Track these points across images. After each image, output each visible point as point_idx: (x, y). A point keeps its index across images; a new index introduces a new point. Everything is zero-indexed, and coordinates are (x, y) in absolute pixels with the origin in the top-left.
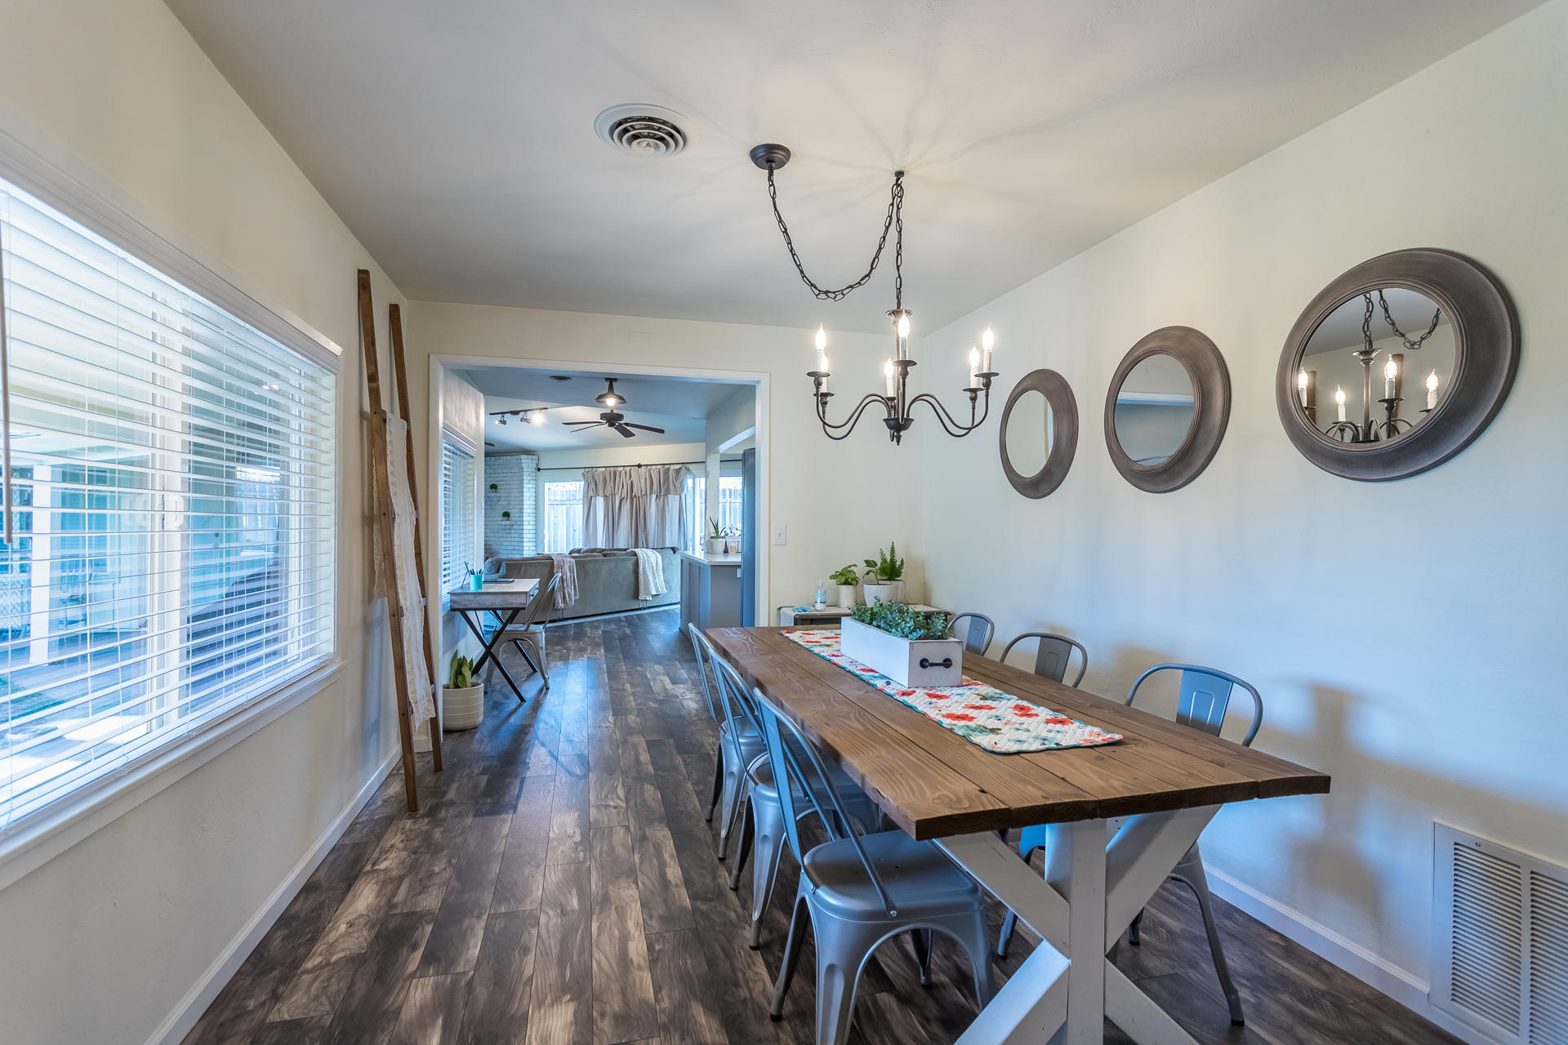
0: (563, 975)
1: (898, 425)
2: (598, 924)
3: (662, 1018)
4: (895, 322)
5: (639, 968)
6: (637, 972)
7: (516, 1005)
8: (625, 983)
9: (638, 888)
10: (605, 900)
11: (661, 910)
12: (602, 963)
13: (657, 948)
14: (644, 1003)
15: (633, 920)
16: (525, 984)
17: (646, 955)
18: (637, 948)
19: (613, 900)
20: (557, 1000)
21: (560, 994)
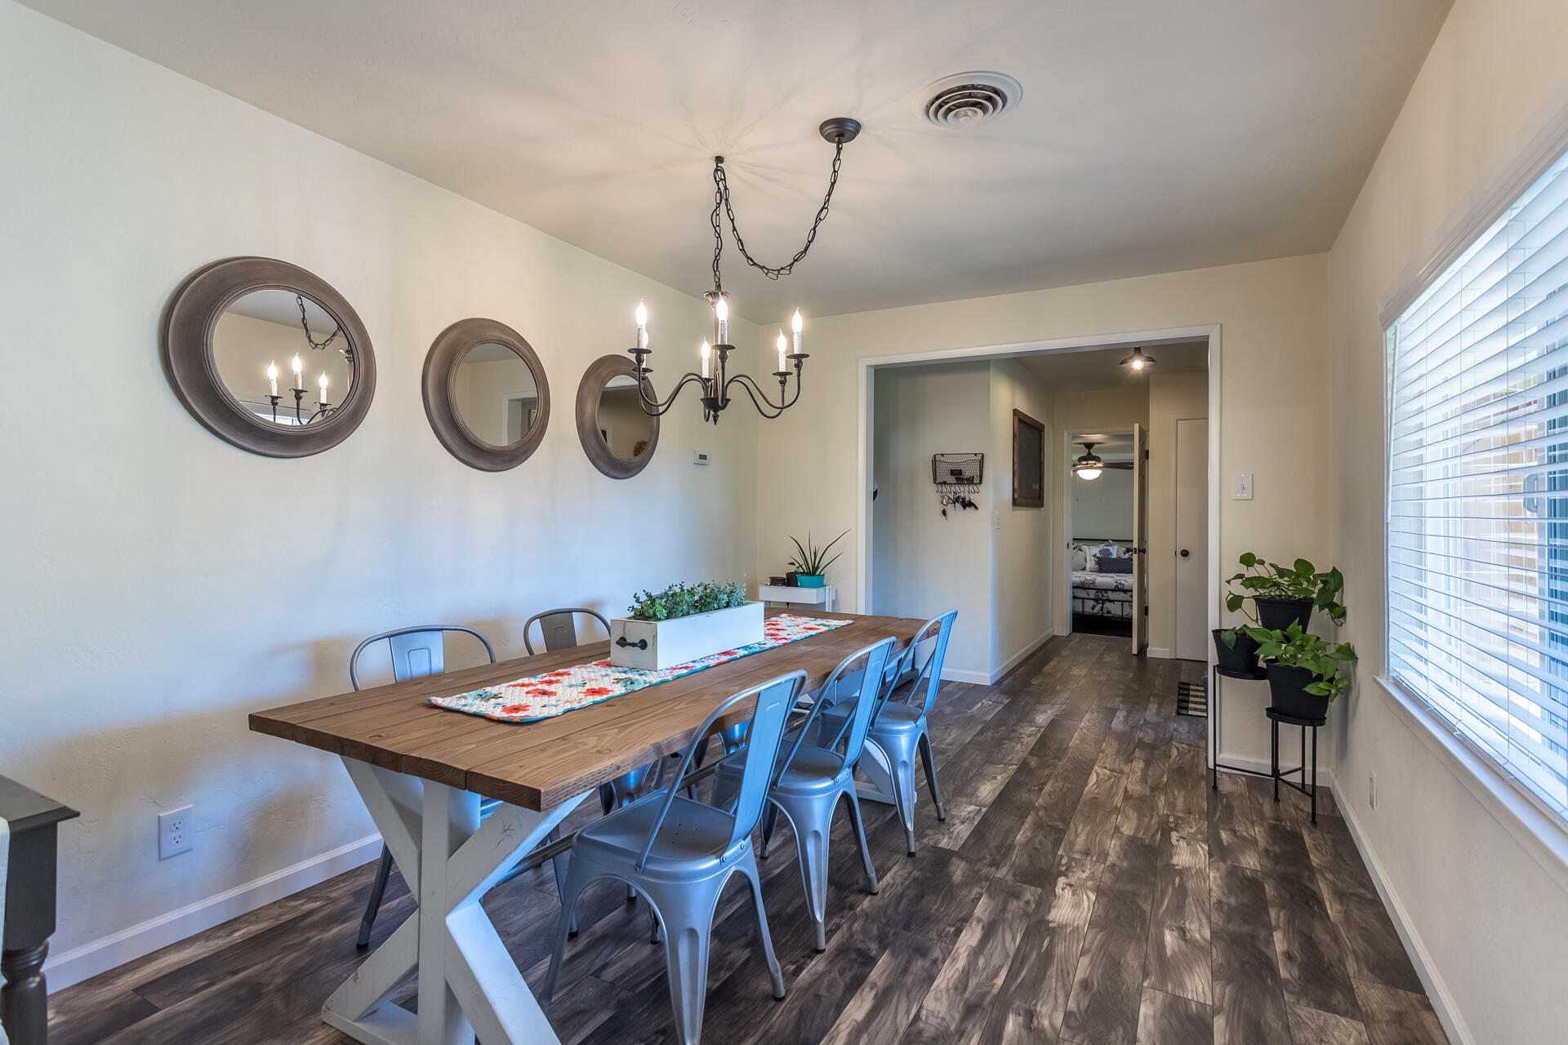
0: (1051, 942)
1: (715, 404)
2: (995, 981)
3: (986, 884)
4: (712, 304)
5: (979, 920)
6: (984, 919)
7: (1099, 937)
8: (999, 915)
9: (921, 1007)
10: (970, 1010)
11: (919, 965)
12: (1010, 938)
13: (952, 929)
14: (990, 896)
15: (955, 967)
16: (1088, 951)
17: (967, 928)
18: (970, 937)
19: (961, 1004)
20: (1062, 927)
21: (1058, 930)
